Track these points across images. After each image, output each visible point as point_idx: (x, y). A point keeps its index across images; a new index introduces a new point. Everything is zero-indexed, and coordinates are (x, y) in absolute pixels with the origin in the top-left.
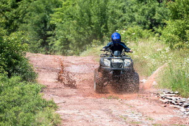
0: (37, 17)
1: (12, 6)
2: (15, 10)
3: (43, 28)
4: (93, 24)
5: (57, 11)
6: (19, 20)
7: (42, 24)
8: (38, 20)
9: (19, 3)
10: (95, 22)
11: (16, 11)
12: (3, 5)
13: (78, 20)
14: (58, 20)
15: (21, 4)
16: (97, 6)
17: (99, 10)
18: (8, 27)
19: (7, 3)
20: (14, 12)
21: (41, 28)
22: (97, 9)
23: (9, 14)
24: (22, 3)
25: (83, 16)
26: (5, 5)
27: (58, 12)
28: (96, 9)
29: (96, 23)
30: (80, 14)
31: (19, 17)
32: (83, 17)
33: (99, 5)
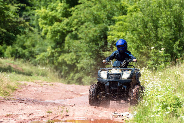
0: (93, 30)
1: (63, 13)
2: (67, 19)
3: (102, 47)
4: (161, 40)
5: (119, 20)
6: (72, 35)
7: (101, 40)
8: (96, 34)
9: (73, 8)
10: (164, 36)
11: (68, 21)
12: (50, 13)
13: (139, 33)
14: (119, 34)
15: (76, 10)
16: (169, 13)
17: (172, 19)
18: (58, 46)
19: (57, 9)
20: (65, 23)
21: (100, 46)
22: (169, 16)
23: (59, 26)
24: (76, 8)
25: (146, 27)
26: (53, 12)
27: (121, 22)
28: (167, 17)
29: (165, 38)
30: (142, 25)
31: (72, 31)
32: (147, 30)
33: (171, 11)
